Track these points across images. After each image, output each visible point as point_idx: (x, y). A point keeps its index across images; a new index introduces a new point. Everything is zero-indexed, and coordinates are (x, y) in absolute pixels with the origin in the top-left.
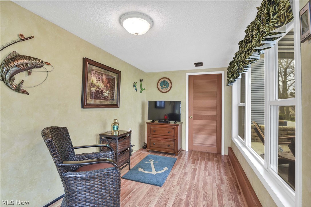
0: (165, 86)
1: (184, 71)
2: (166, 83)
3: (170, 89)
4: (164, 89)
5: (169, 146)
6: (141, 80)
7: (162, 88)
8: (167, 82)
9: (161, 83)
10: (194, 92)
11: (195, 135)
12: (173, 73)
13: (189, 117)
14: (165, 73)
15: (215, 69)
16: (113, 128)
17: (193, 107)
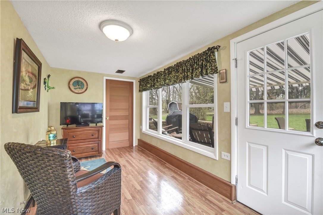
0: (80, 87)
1: (101, 74)
2: (80, 83)
3: (86, 90)
4: (78, 89)
5: (92, 149)
6: (49, 76)
7: (75, 89)
8: (82, 82)
9: (74, 83)
10: (110, 95)
11: (110, 135)
12: (90, 74)
13: (106, 119)
14: (79, 72)
15: (128, 77)
16: (49, 138)
17: (110, 108)
